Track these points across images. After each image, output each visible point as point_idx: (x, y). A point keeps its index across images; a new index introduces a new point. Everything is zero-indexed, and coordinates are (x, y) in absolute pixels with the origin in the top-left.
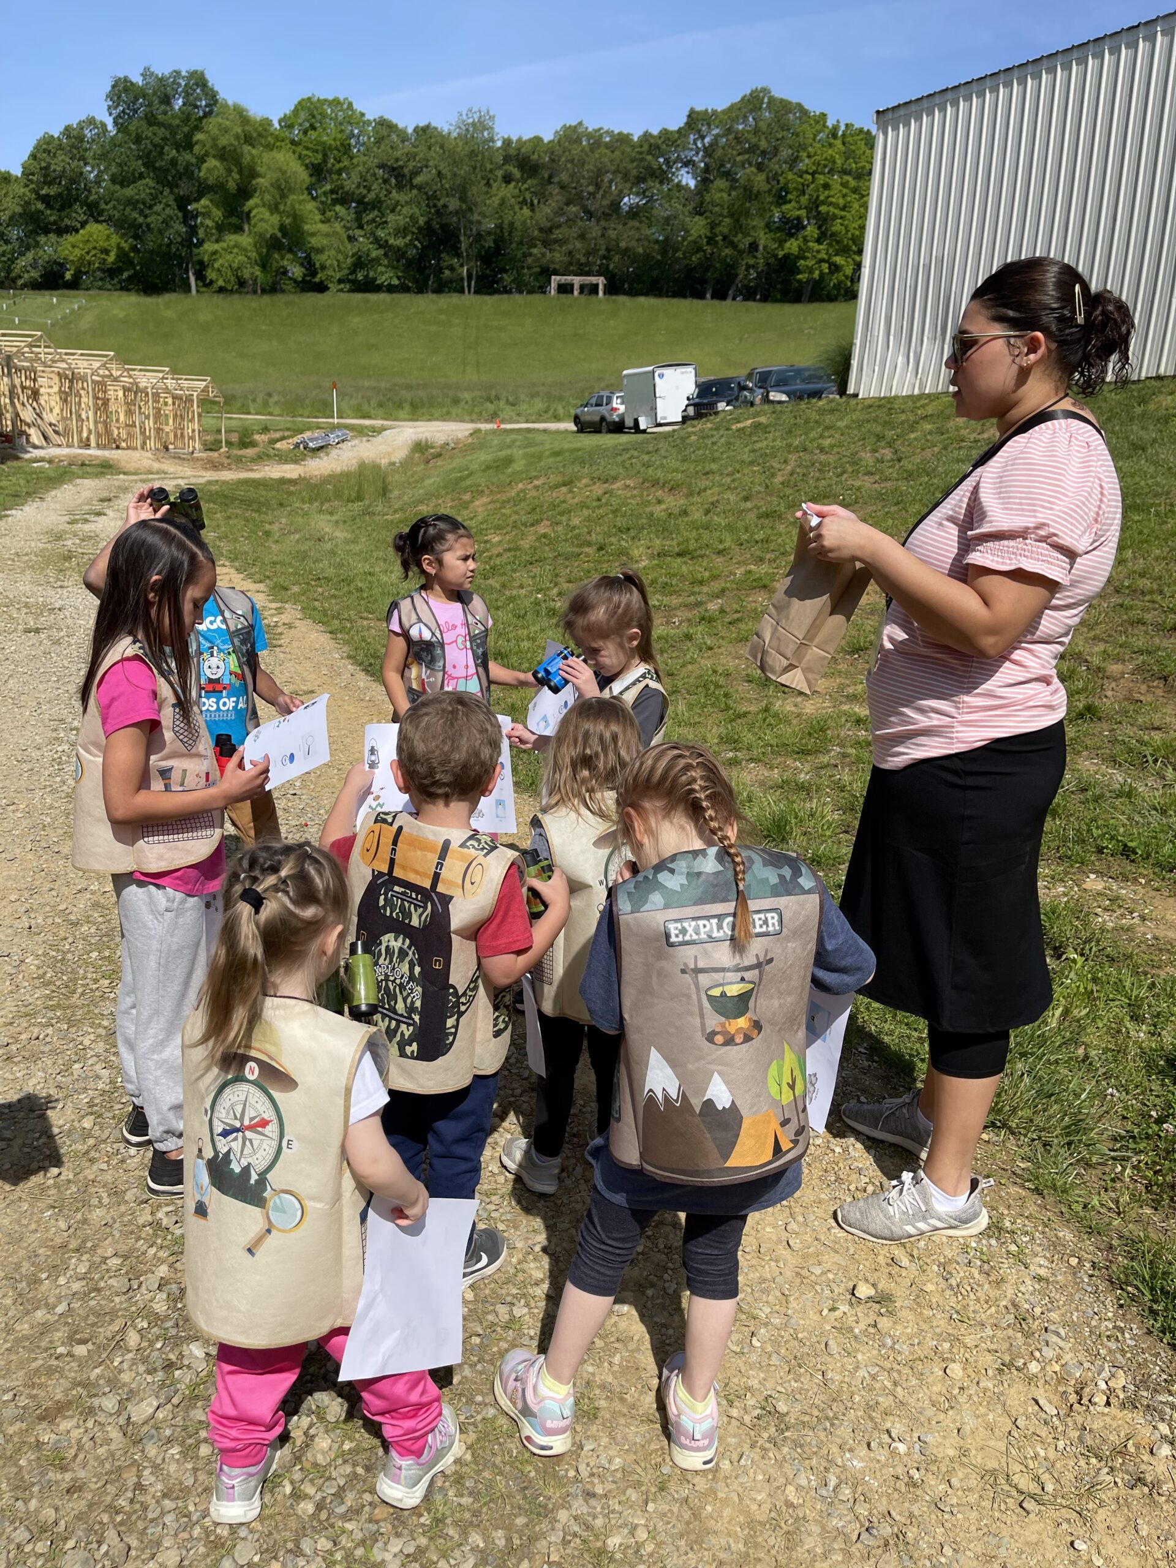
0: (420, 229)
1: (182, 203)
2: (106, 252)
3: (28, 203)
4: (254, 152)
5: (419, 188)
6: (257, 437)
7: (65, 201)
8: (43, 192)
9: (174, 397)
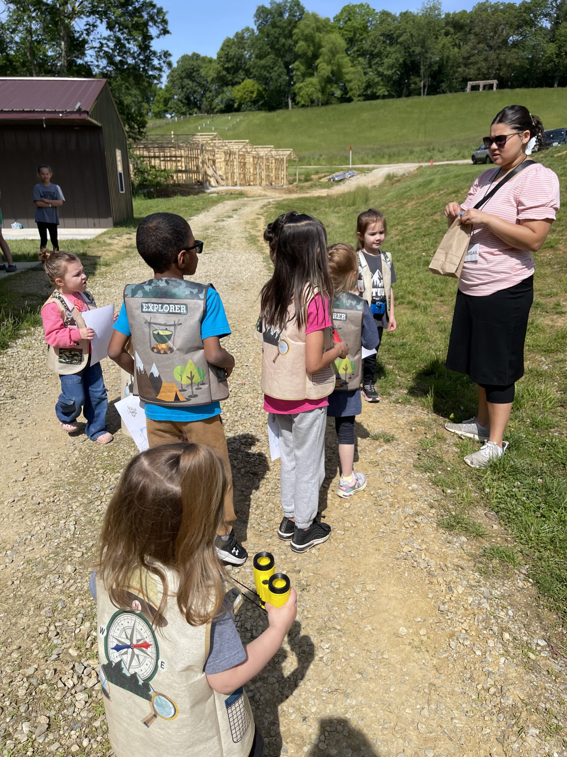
0: (400, 65)
1: (287, 65)
2: (252, 92)
3: (219, 72)
4: (321, 35)
5: (401, 44)
6: (313, 177)
7: (234, 70)
8: (226, 66)
9: (276, 160)
